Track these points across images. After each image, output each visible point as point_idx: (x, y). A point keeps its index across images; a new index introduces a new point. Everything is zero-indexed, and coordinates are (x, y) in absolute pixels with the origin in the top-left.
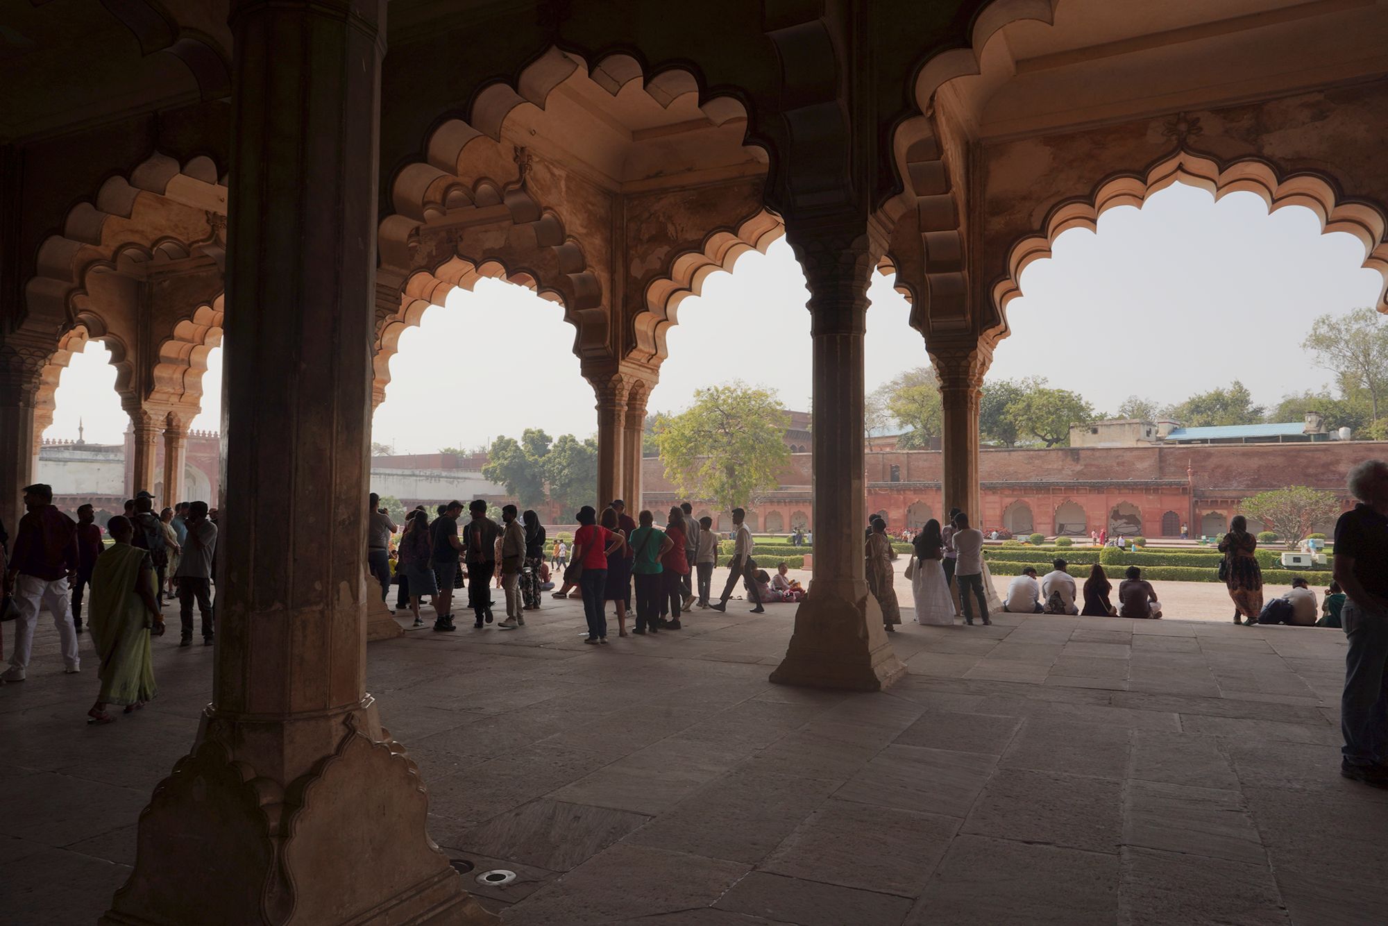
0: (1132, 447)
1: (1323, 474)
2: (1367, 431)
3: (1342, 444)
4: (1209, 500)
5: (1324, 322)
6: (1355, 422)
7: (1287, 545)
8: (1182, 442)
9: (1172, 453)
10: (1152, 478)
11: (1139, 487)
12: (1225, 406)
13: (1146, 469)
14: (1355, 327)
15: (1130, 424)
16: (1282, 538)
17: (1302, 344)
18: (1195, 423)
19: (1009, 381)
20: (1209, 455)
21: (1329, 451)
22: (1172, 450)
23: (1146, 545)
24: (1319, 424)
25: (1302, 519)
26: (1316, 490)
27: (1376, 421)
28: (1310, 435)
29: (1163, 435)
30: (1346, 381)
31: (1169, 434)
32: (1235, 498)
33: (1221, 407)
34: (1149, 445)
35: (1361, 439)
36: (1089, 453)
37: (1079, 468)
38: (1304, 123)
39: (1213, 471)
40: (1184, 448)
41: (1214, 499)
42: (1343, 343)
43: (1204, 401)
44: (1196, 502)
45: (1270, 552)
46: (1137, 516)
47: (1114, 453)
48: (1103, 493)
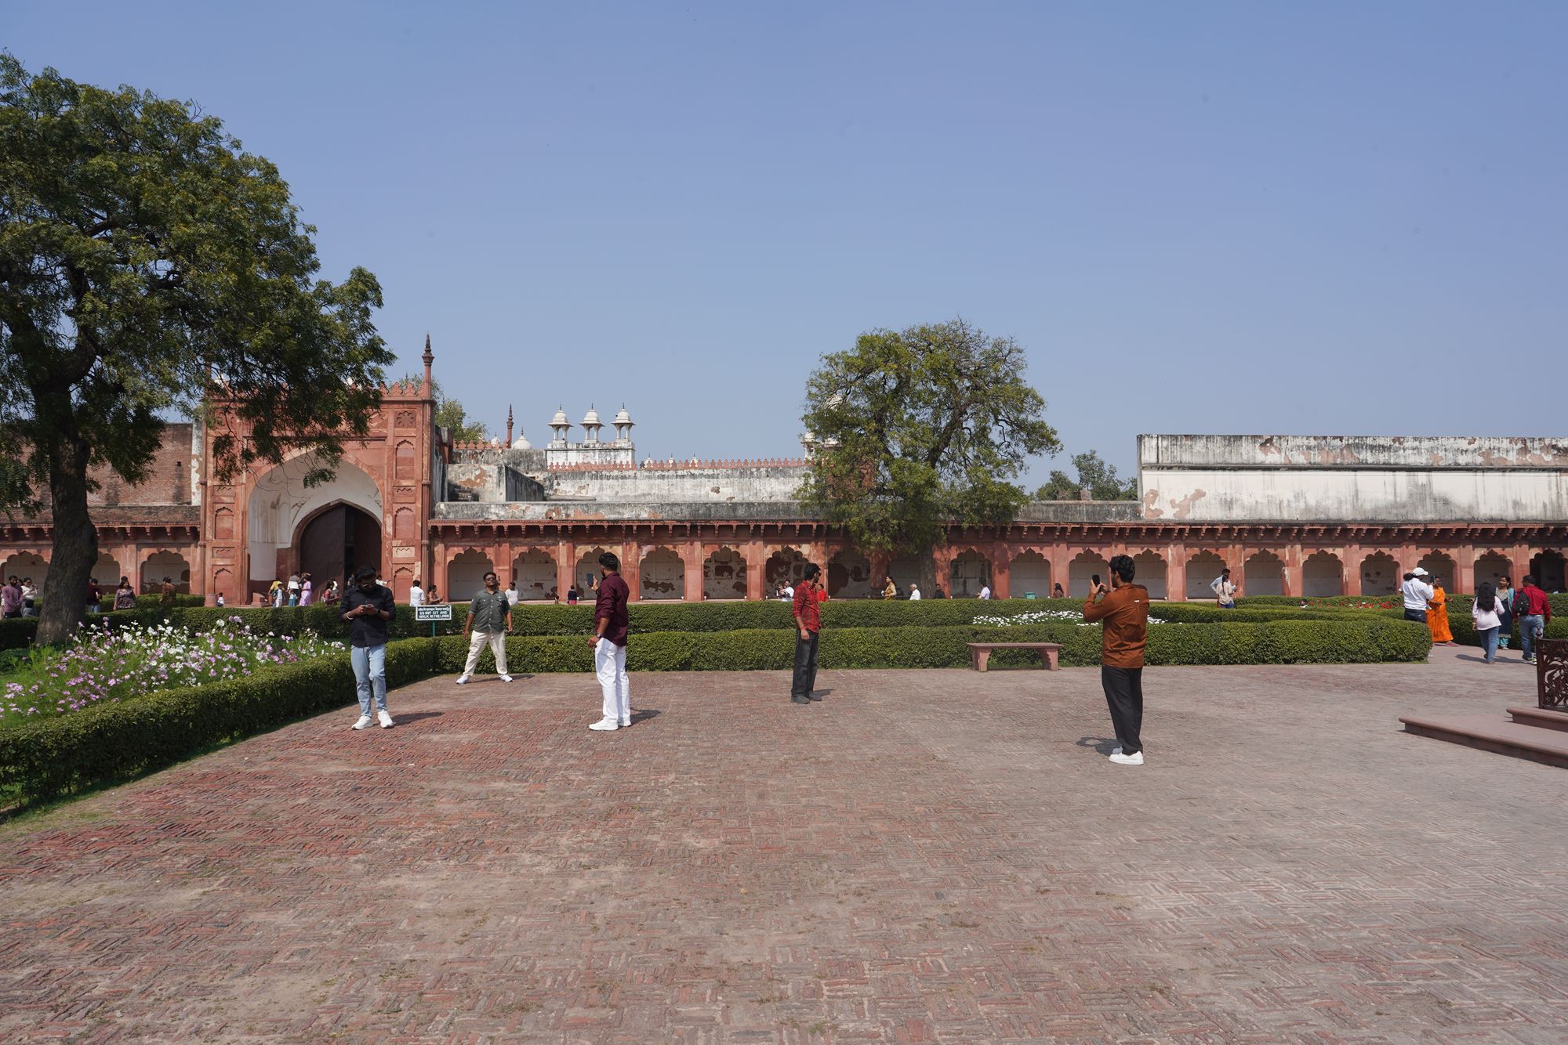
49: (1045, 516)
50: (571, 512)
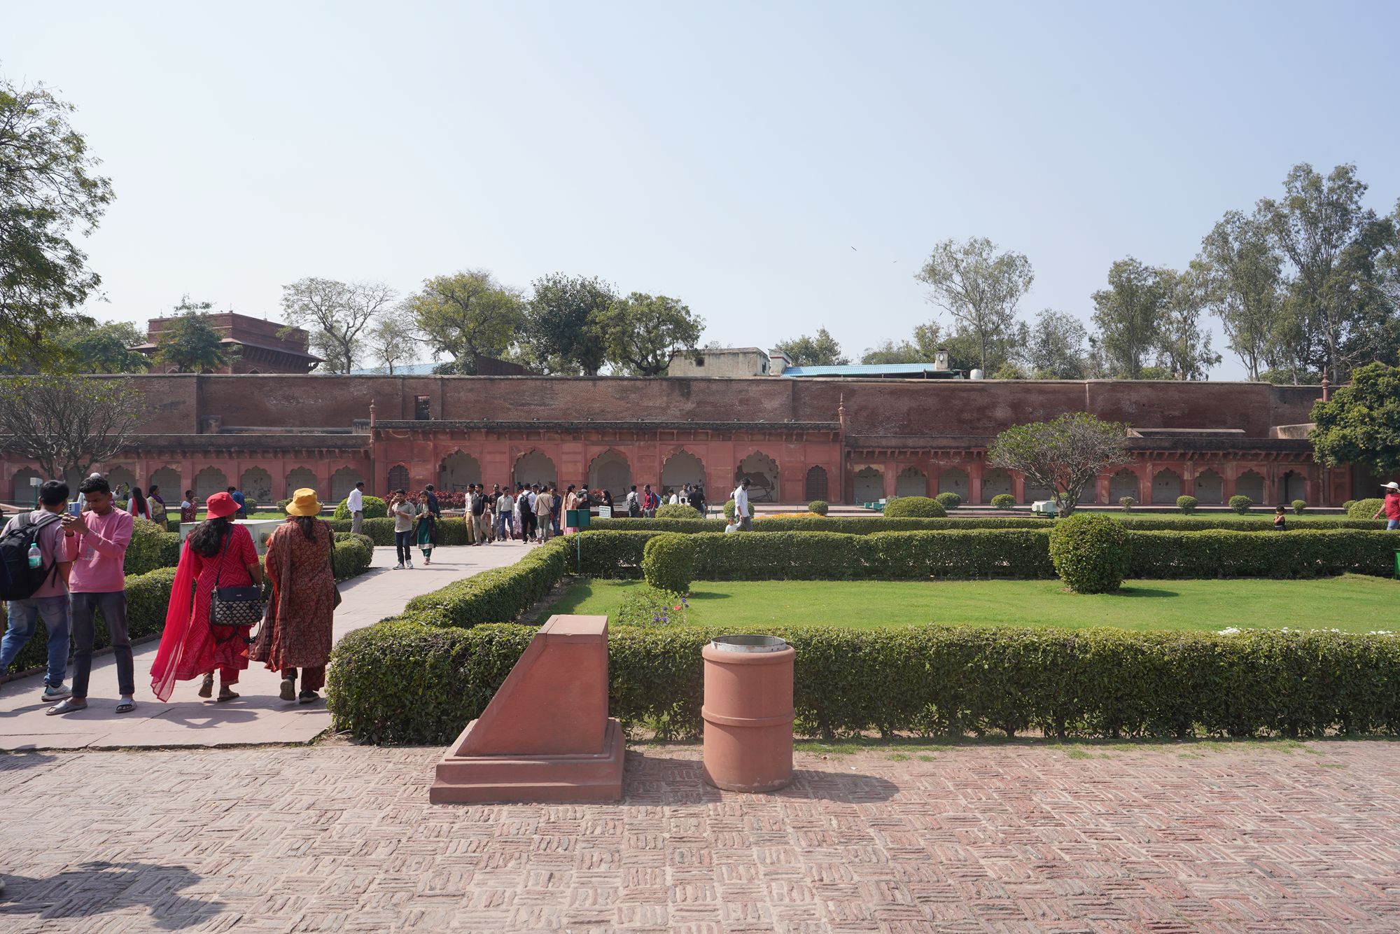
0: (756, 379)
1: (978, 420)
3: (999, 383)
4: (865, 451)
9: (807, 389)
10: (788, 420)
11: (779, 431)
13: (776, 409)
15: (745, 353)
19: (593, 280)
21: (986, 391)
22: (807, 384)
29: (776, 373)
31: (783, 373)
32: (895, 448)
36: (703, 385)
37: (689, 406)
39: (856, 414)
40: (823, 382)
41: (870, 450)
44: (849, 452)
47: (735, 386)
48: (730, 439)
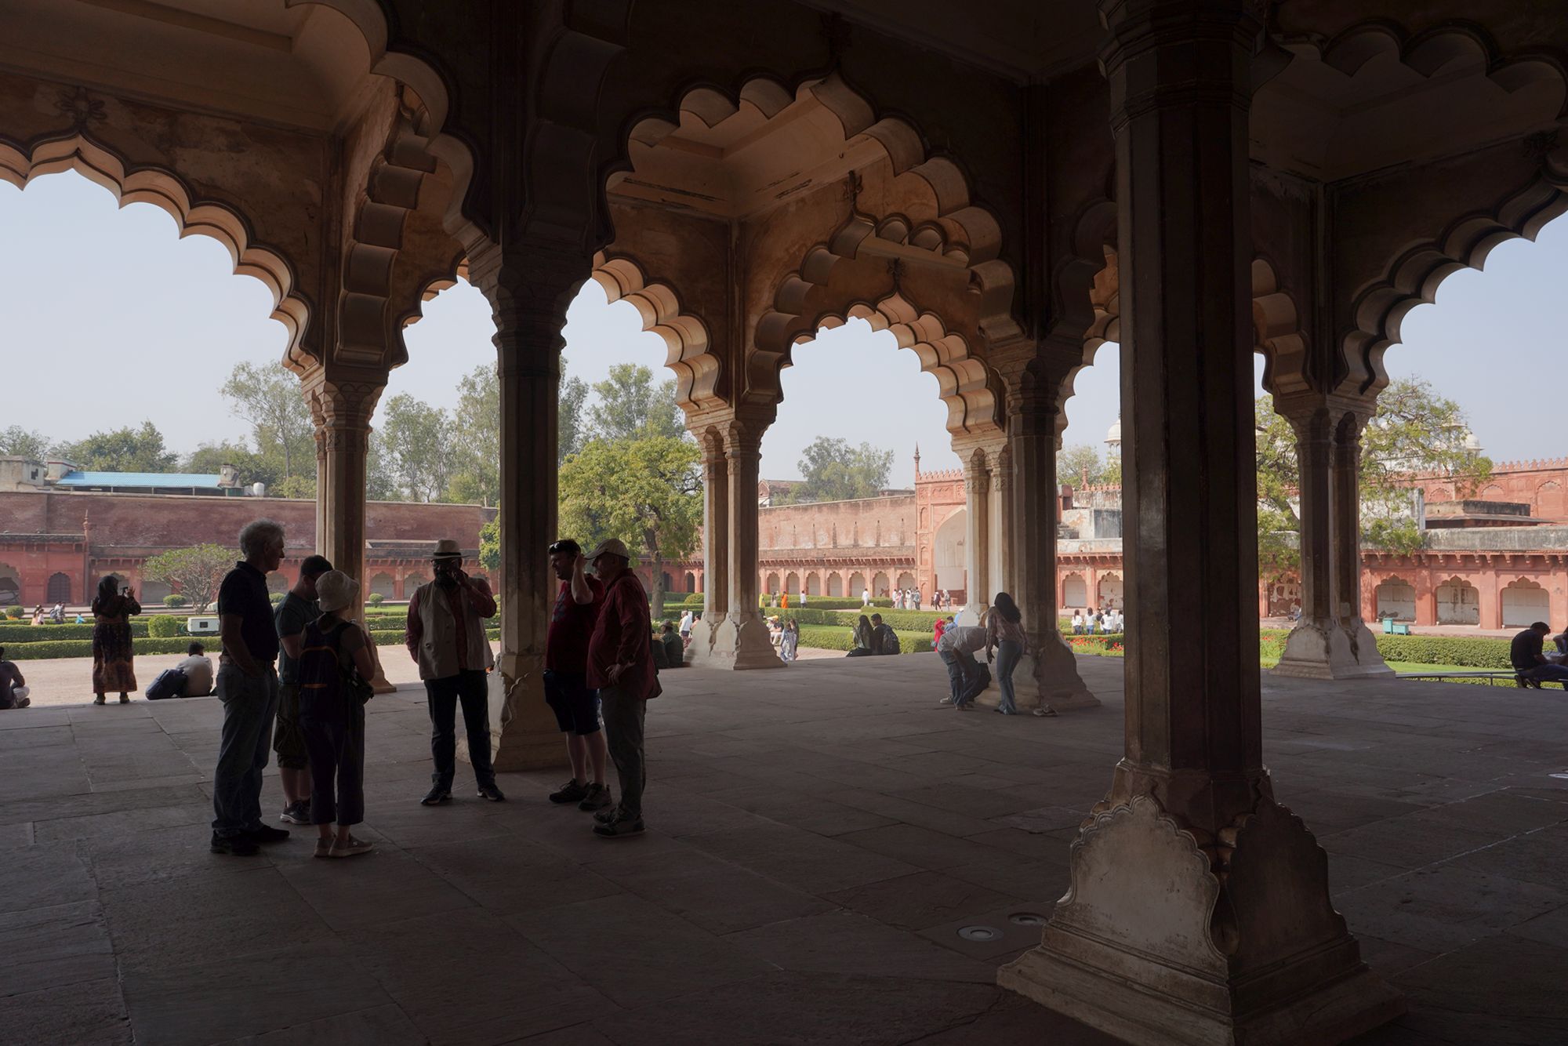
0: (9, 491)
2: (280, 488)
3: (257, 500)
4: (109, 559)
5: (243, 369)
6: (269, 479)
7: (195, 609)
8: (78, 488)
9: (63, 502)
10: (36, 532)
11: (18, 542)
12: (133, 449)
13: (28, 519)
14: (274, 379)
15: (8, 461)
16: (190, 602)
17: (220, 390)
18: (97, 467)
20: (111, 506)
21: (243, 507)
22: (63, 497)
23: (25, 616)
24: (234, 478)
25: (211, 580)
26: (228, 549)
27: (288, 478)
28: (224, 489)
29: (54, 478)
30: (262, 433)
31: (63, 477)
32: (139, 557)
33: (129, 450)
34: (33, 490)
35: (275, 496)
38: (220, 150)
39: (115, 525)
40: (81, 496)
41: (115, 558)
42: (261, 394)
43: (108, 441)
44: (93, 561)
45: (175, 617)
46: (14, 580)
49: (1470, 543)
50: (1093, 547)
